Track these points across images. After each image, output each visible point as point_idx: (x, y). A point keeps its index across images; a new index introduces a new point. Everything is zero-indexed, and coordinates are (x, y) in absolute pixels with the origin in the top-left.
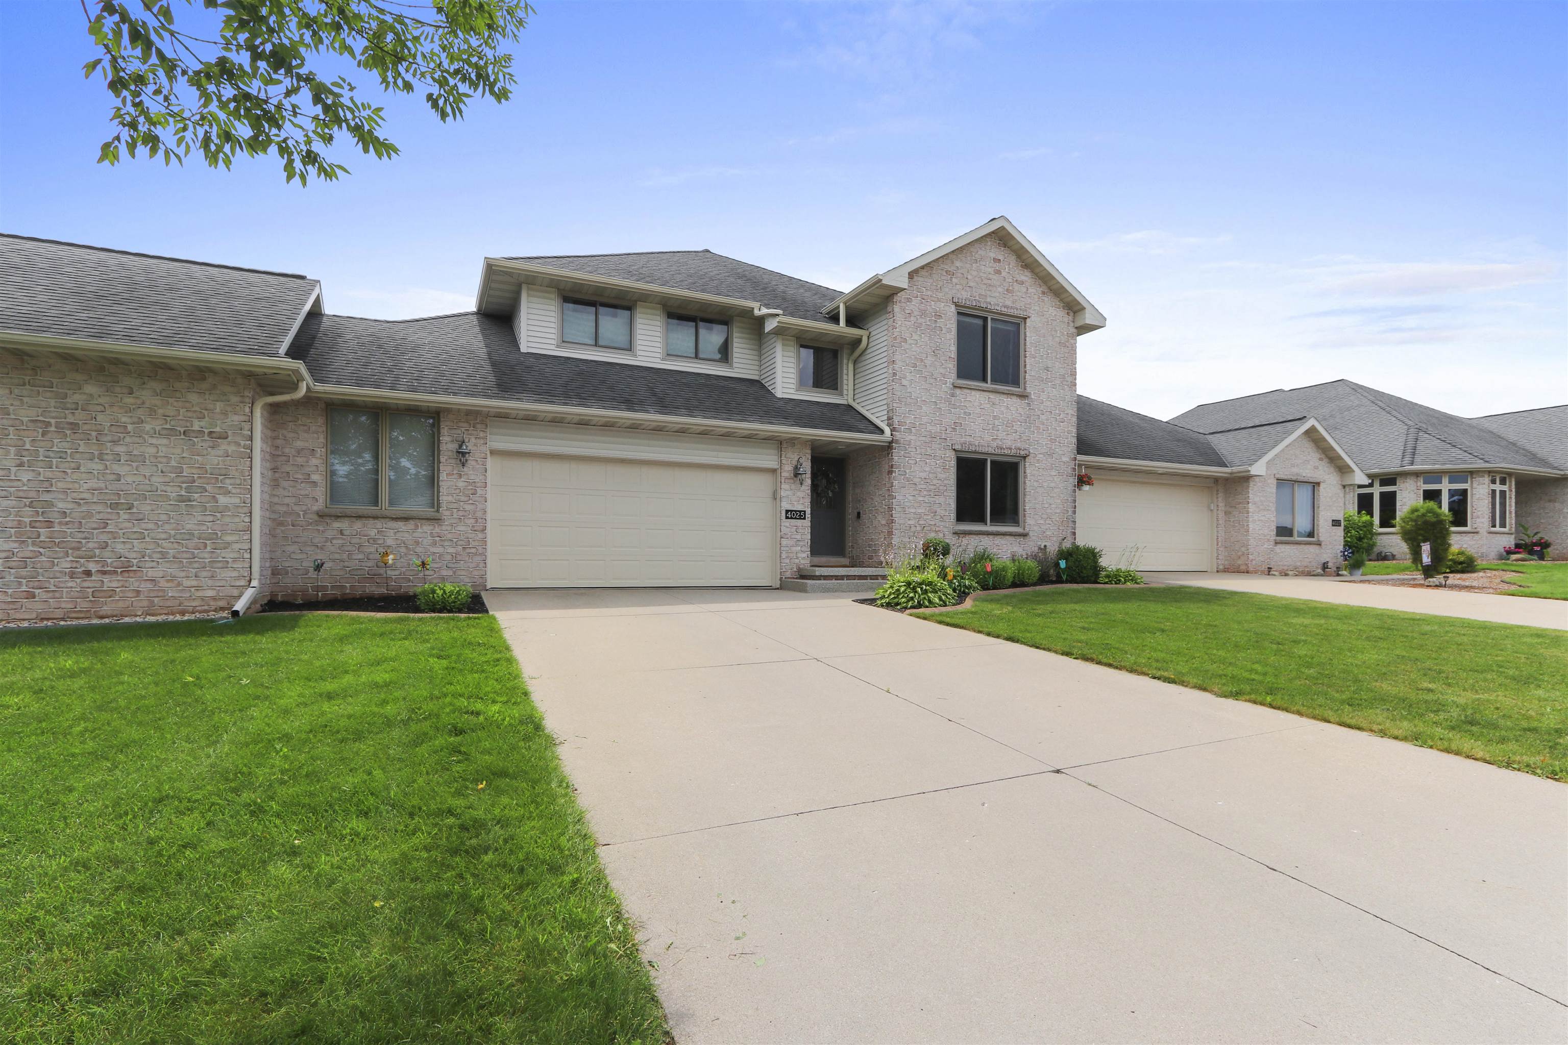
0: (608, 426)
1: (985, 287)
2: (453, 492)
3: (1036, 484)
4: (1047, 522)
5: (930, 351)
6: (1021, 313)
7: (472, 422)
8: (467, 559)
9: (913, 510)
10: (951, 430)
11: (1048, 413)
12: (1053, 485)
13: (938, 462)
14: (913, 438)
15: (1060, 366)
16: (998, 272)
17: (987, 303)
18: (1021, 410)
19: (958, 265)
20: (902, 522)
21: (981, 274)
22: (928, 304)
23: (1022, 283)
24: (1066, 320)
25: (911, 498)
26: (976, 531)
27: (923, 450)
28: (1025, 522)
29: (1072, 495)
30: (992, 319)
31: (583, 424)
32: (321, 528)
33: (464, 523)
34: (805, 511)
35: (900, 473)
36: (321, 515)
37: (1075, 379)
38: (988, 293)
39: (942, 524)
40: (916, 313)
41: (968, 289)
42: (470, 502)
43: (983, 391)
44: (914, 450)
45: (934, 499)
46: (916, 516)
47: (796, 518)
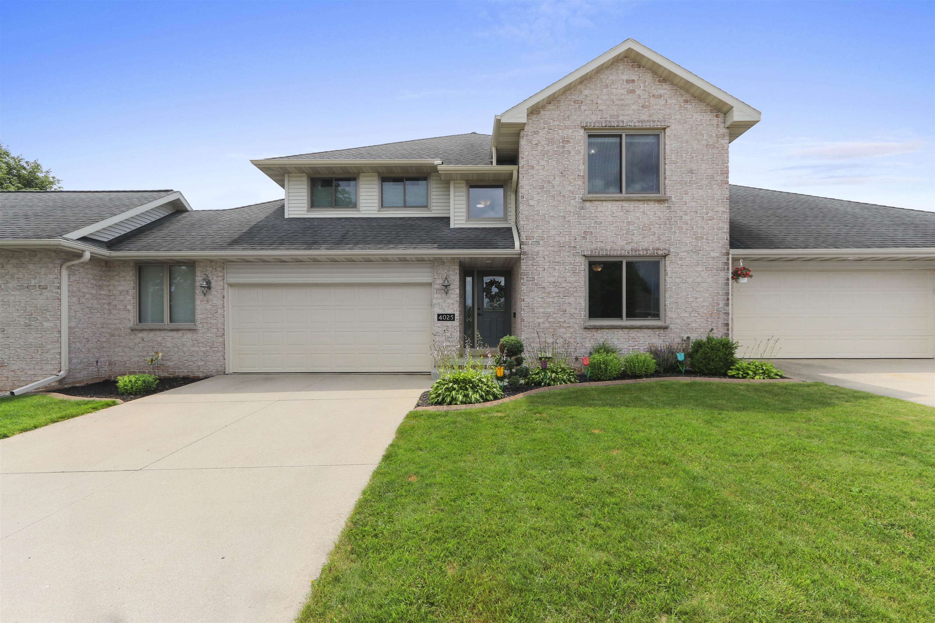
1: (617, 107)
2: (204, 312)
3: (678, 280)
4: (692, 315)
5: (558, 173)
6: (659, 124)
7: (214, 267)
8: (213, 354)
9: (542, 310)
10: (581, 238)
11: (692, 213)
12: (699, 280)
13: (567, 267)
14: (541, 249)
15: (708, 167)
16: (633, 91)
17: (618, 122)
18: (659, 214)
19: (586, 94)
20: (530, 320)
21: (613, 97)
22: (555, 133)
23: (660, 96)
24: (715, 122)
25: (540, 300)
26: (607, 326)
27: (551, 259)
28: (665, 316)
29: (724, 289)
30: (626, 135)
31: (281, 262)
32: (132, 337)
33: (211, 331)
34: (454, 315)
35: (528, 279)
36: (133, 330)
37: (727, 177)
38: (621, 112)
39: (572, 320)
40: (543, 143)
41: (598, 113)
42: (214, 318)
43: (616, 201)
44: (542, 259)
45: (563, 300)
46: (545, 315)
47: (446, 320)
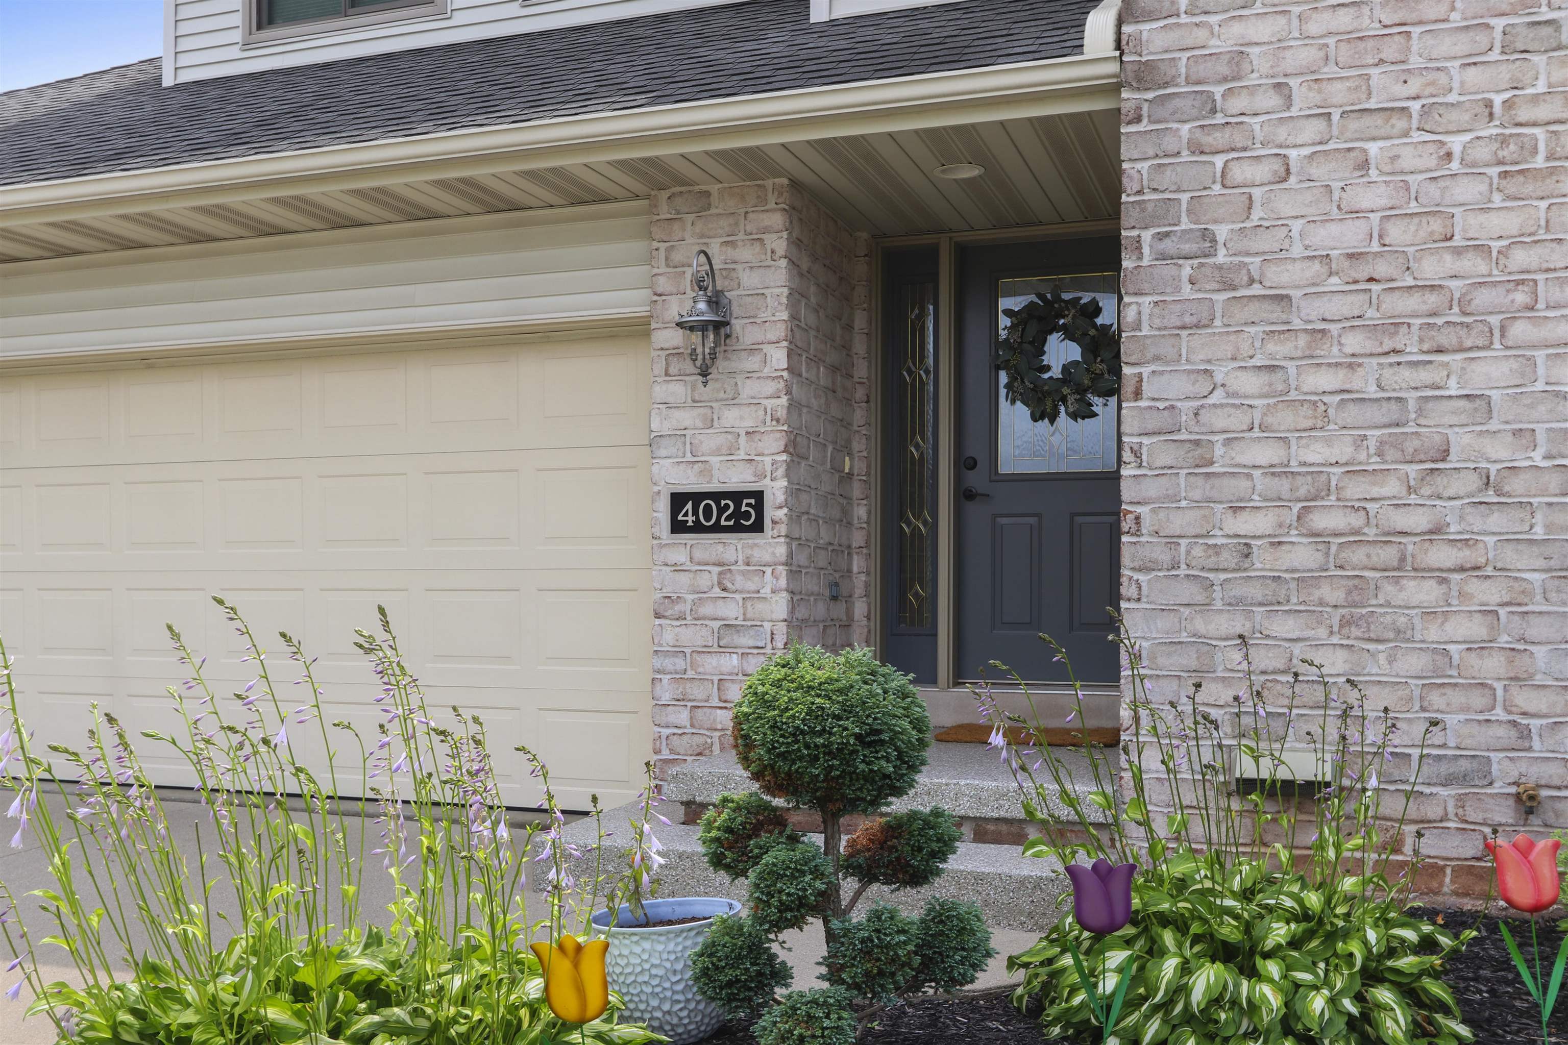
9: (1266, 454)
34: (759, 496)
45: (1424, 376)
46: (1283, 486)
47: (717, 528)
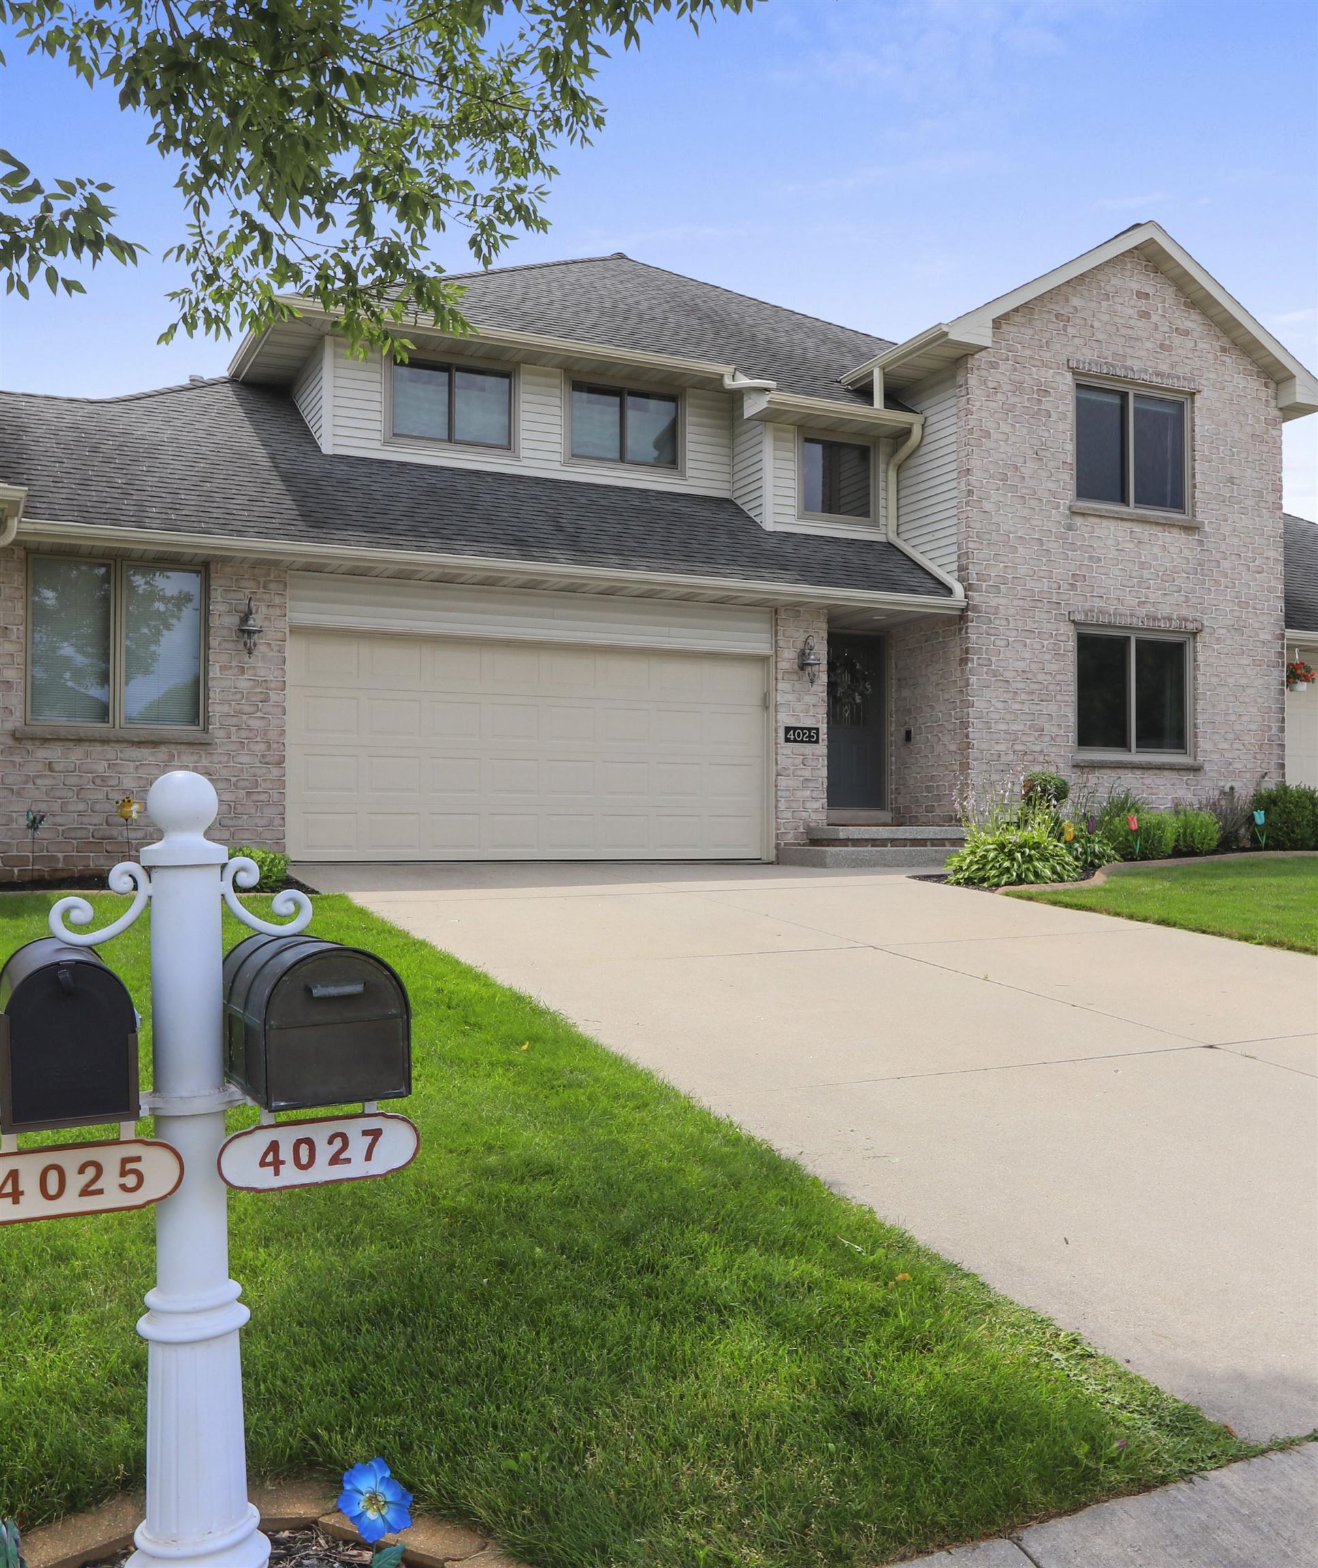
0: (489, 583)
1: (1123, 340)
2: (231, 697)
3: (1214, 680)
4: (1235, 746)
5: (1030, 452)
6: (1186, 384)
7: (262, 580)
8: (253, 811)
9: (1004, 727)
10: (1067, 586)
11: (1234, 557)
12: (1244, 681)
13: (1045, 643)
14: (1003, 601)
15: (1255, 475)
16: (1145, 315)
17: (1126, 368)
18: (1186, 552)
19: (1075, 304)
20: (983, 746)
21: (1117, 319)
22: (1026, 371)
23: (1186, 333)
24: (1263, 395)
25: (1000, 705)
26: (1112, 762)
27: (1020, 624)
28: (1196, 745)
29: (1277, 700)
30: (1136, 396)
31: (446, 580)
32: (18, 759)
33: (249, 750)
34: (817, 729)
35: (980, 661)
36: (17, 737)
37: (1281, 498)
38: (1129, 350)
39: (1054, 749)
40: (1006, 387)
41: (1094, 345)
42: (259, 714)
43: (1122, 519)
44: (1004, 623)
45: (1039, 707)
46: (1008, 737)
47: (802, 741)
